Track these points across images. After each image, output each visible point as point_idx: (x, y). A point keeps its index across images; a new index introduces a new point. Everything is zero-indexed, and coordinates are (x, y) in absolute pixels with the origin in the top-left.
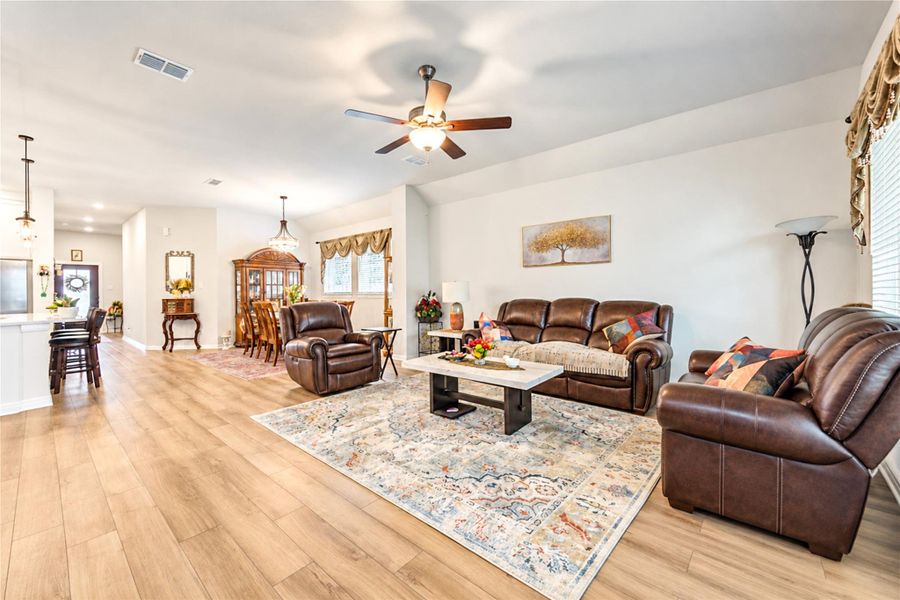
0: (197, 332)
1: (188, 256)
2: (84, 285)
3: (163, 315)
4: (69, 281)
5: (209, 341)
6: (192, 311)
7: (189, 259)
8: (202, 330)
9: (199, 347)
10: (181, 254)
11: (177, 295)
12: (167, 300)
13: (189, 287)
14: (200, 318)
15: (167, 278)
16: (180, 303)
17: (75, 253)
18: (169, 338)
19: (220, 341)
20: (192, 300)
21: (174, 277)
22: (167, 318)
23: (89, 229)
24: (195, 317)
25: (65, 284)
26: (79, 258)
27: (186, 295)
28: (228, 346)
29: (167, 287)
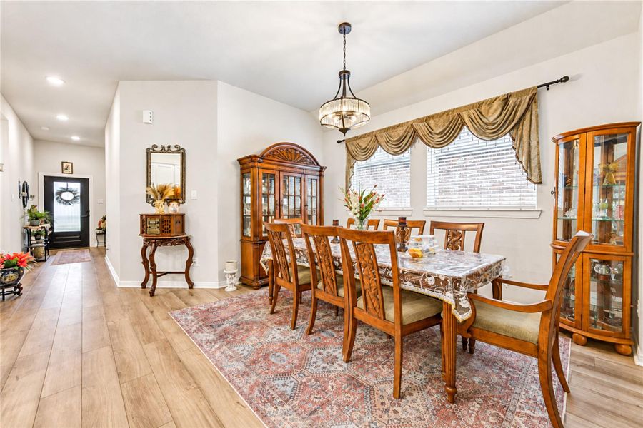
0: (190, 262)
1: (177, 152)
2: (75, 198)
3: (142, 238)
4: (60, 193)
5: (206, 278)
6: (183, 232)
7: (178, 156)
8: (196, 259)
9: (191, 285)
10: (167, 150)
11: (161, 208)
12: (147, 216)
13: (179, 197)
14: (193, 243)
15: (148, 183)
16: (165, 220)
17: (65, 165)
18: (151, 270)
19: (222, 276)
20: (183, 216)
21: (157, 182)
22: (148, 242)
23: (76, 138)
24: (186, 241)
25: (55, 197)
26: (70, 171)
27: (173, 208)
28: (231, 285)
29: (148, 197)
